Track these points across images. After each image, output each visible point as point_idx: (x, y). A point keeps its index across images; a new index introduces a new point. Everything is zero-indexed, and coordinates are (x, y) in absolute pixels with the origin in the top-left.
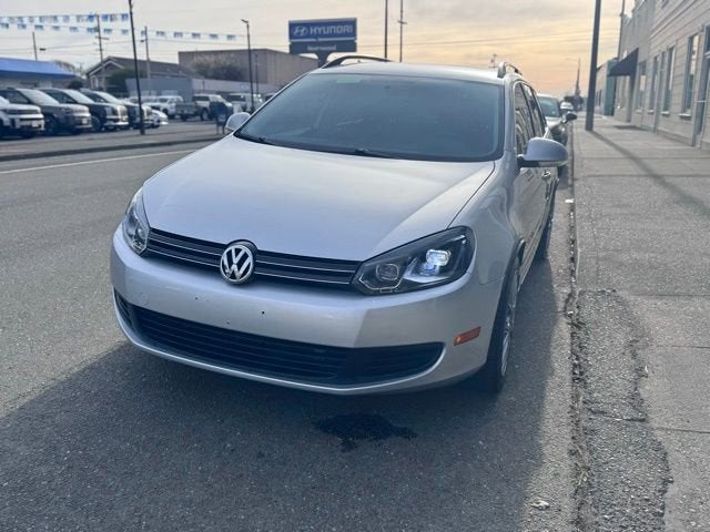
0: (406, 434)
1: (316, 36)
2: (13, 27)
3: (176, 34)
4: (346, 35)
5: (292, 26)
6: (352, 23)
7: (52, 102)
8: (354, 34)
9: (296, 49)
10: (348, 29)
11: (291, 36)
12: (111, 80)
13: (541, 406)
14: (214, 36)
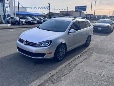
0: (43, 64)
1: (79, 9)
2: (35, 8)
3: (57, 9)
4: (85, 8)
5: (76, 7)
6: (86, 6)
7: (38, 19)
8: (86, 8)
9: (76, 11)
10: (85, 7)
11: (76, 9)
12: (49, 16)
13: (63, 64)
14: (62, 9)
